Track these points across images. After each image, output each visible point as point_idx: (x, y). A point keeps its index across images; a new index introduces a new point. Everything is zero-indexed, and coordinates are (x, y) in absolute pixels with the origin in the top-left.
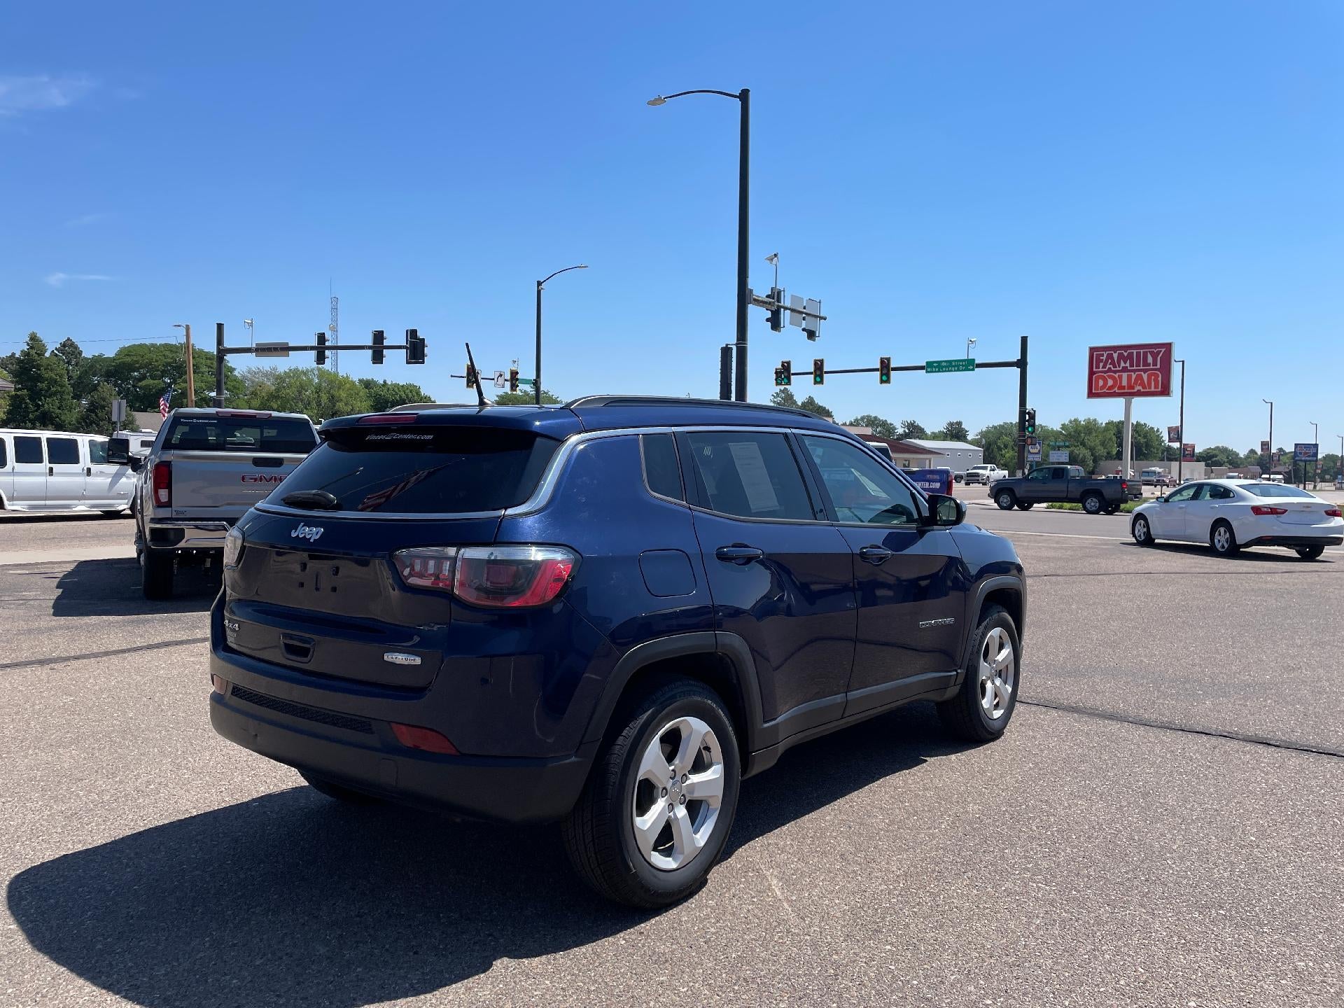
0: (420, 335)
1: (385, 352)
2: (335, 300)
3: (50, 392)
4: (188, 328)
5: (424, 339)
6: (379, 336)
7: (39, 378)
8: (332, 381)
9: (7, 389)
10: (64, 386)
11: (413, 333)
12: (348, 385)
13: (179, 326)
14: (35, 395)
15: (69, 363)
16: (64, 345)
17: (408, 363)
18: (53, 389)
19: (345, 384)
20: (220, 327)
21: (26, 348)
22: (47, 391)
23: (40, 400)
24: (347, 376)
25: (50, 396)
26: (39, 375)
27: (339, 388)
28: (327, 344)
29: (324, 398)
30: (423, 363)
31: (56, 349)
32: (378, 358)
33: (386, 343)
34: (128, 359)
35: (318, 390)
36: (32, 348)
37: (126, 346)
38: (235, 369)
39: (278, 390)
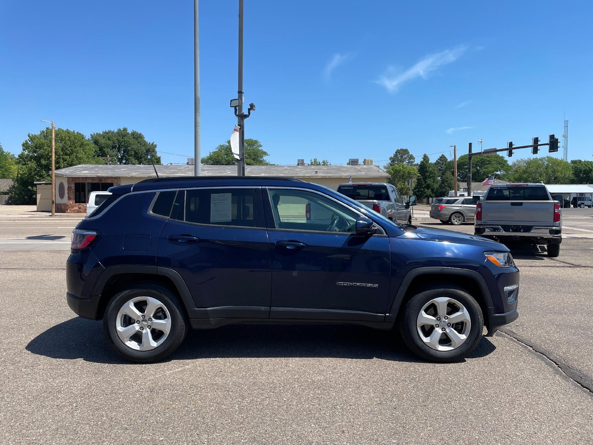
0: (556, 137)
1: (539, 147)
2: (566, 122)
3: (430, 177)
4: (455, 146)
5: (558, 139)
6: (536, 140)
7: (427, 171)
8: (554, 163)
9: (389, 177)
10: (435, 174)
11: (552, 137)
12: (563, 164)
13: (452, 146)
14: (425, 178)
15: (442, 164)
16: (441, 158)
17: (549, 152)
18: (431, 175)
19: (561, 163)
20: (470, 144)
21: (422, 160)
22: (429, 176)
23: (427, 180)
24: (562, 160)
25: (430, 178)
26: (426, 170)
27: (558, 166)
28: (513, 147)
29: (550, 171)
30: (557, 151)
31: (438, 159)
32: (535, 151)
33: (539, 143)
34: (462, 161)
35: (547, 167)
36: (424, 160)
37: (463, 155)
38: (507, 161)
39: (527, 169)
